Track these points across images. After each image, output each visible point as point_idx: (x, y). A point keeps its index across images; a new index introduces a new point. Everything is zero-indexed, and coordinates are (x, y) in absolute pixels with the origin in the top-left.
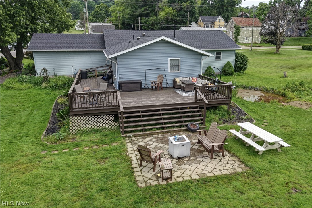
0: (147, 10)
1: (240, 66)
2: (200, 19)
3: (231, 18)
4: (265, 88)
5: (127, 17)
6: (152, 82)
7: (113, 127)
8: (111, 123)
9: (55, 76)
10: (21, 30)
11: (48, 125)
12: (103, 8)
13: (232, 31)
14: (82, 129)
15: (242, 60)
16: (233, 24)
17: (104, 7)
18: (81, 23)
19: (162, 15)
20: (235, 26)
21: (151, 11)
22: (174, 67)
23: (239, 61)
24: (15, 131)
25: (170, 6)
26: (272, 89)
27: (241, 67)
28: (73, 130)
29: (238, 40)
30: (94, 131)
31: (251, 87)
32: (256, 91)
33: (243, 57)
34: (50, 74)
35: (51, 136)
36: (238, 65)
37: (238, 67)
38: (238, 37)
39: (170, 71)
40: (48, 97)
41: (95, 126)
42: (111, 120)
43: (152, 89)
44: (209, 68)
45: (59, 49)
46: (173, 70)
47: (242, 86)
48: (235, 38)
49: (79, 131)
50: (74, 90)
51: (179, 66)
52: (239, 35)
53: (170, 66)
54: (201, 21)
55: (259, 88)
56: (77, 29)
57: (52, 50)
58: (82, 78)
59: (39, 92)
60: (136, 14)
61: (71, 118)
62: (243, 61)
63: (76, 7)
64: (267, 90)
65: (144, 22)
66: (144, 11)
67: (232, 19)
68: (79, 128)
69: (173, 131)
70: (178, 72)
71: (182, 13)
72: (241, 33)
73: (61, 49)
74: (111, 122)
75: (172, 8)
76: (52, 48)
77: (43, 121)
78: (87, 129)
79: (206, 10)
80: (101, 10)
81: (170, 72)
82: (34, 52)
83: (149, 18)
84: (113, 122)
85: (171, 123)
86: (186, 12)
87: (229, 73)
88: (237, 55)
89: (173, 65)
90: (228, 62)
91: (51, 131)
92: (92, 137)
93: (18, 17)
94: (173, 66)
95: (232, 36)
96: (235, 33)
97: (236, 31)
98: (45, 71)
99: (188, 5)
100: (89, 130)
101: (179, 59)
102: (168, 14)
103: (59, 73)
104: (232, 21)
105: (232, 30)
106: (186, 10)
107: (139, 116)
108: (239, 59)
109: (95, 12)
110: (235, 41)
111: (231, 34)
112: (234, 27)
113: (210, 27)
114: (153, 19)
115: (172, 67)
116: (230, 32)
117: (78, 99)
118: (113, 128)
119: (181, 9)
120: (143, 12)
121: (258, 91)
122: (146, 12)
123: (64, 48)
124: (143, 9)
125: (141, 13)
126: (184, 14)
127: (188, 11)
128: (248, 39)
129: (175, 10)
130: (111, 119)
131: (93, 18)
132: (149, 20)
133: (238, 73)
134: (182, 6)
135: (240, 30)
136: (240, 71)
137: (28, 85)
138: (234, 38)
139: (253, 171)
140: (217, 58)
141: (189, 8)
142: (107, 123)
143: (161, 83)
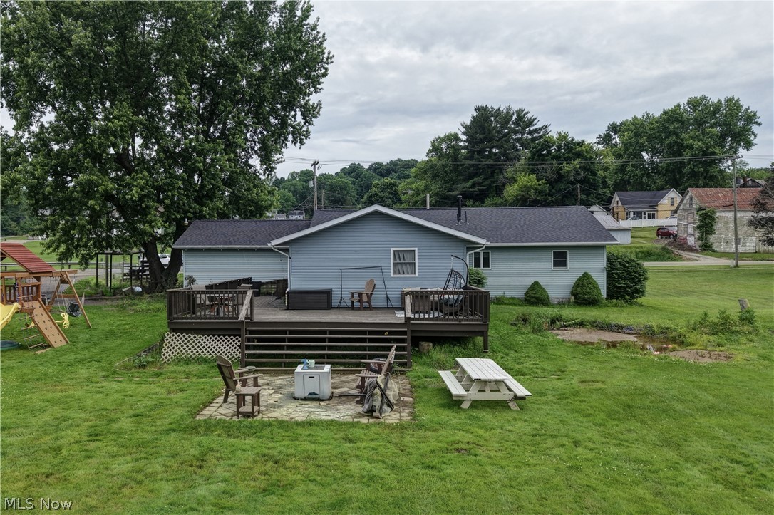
0: (480, 184)
1: (621, 284)
2: (618, 199)
3: (688, 192)
4: (650, 327)
6: (353, 294)
7: (236, 357)
8: (235, 350)
10: (174, 214)
11: (141, 353)
12: (387, 187)
13: (693, 223)
14: (183, 356)
15: (624, 270)
16: (694, 206)
17: (391, 184)
19: (511, 192)
20: (699, 210)
21: (490, 187)
22: (404, 266)
23: (616, 274)
25: (533, 172)
26: (665, 330)
27: (625, 288)
28: (168, 356)
29: (712, 244)
30: (199, 360)
31: (616, 326)
32: (624, 333)
33: (628, 263)
34: (198, 285)
36: (616, 282)
37: (615, 288)
38: (711, 237)
39: (395, 273)
41: (205, 352)
42: (236, 346)
43: (352, 309)
44: (536, 286)
45: (226, 245)
46: (401, 272)
47: (595, 322)
48: (701, 239)
49: (177, 358)
51: (415, 263)
52: (712, 232)
53: (395, 265)
54: (620, 204)
55: (635, 327)
57: (214, 247)
60: (454, 193)
62: (629, 273)
64: (654, 331)
66: (473, 185)
67: (690, 194)
68: (178, 353)
69: (338, 370)
70: (413, 276)
71: (562, 186)
72: (718, 226)
73: (231, 244)
74: (235, 348)
75: (534, 176)
76: (216, 244)
78: (191, 356)
79: (633, 176)
80: (383, 190)
81: (396, 276)
82: (184, 249)
84: (238, 348)
85: (344, 356)
86: (573, 183)
87: (586, 300)
88: (611, 260)
89: (402, 261)
90: (586, 275)
92: (193, 368)
93: (170, 191)
94: (401, 264)
95: (694, 235)
96: (699, 227)
97: (703, 222)
98: (192, 281)
99: (578, 166)
100: (193, 359)
101: (414, 251)
102: (526, 188)
104: (691, 199)
105: (692, 220)
106: (572, 178)
108: (617, 269)
110: (701, 246)
111: (690, 230)
112: (695, 212)
113: (645, 218)
115: (399, 267)
116: (686, 227)
118: (236, 359)
119: (560, 176)
120: (470, 188)
121: (630, 334)
122: (476, 189)
123: (235, 243)
124: (470, 183)
125: (466, 192)
126: (569, 187)
127: (579, 181)
128: (744, 243)
129: (543, 181)
130: (236, 343)
133: (614, 301)
134: (561, 170)
135: (714, 219)
136: (623, 296)
138: (699, 239)
139: (415, 424)
140: (556, 264)
141: (579, 174)
142: (228, 349)
143: (369, 296)
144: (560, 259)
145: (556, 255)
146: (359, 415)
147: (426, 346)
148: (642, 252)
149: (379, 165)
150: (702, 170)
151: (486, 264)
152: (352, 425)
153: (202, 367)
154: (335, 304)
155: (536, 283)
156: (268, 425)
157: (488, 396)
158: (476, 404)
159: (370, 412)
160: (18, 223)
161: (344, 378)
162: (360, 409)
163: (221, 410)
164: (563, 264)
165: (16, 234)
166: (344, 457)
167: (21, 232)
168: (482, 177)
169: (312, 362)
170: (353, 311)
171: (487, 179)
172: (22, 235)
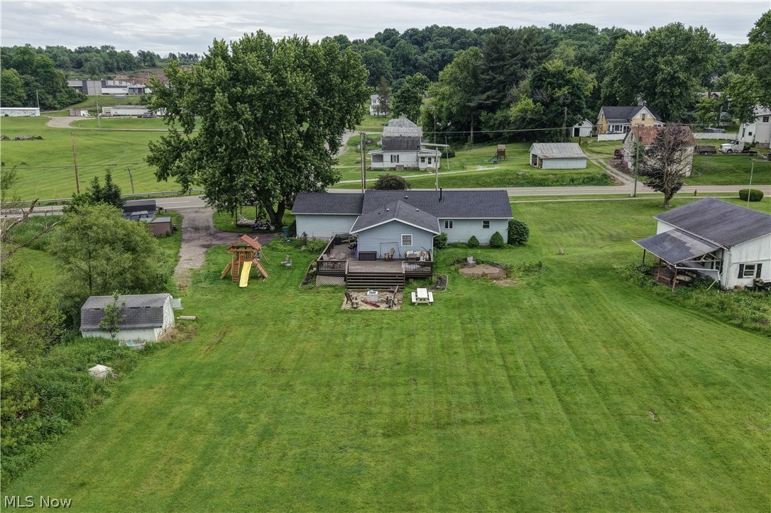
0: (493, 97)
2: (603, 112)
5: (454, 110)
6: (385, 254)
7: (343, 285)
8: (342, 282)
9: (314, 239)
11: (304, 281)
13: (632, 153)
14: (324, 284)
17: (422, 80)
18: (381, 102)
19: (514, 112)
24: (284, 282)
26: (512, 267)
28: (318, 283)
30: (331, 286)
34: (310, 236)
35: (304, 286)
37: (512, 239)
39: (402, 245)
40: (305, 260)
41: (331, 283)
42: (342, 280)
43: (385, 260)
46: (405, 244)
49: (322, 285)
50: (322, 258)
51: (411, 241)
54: (604, 117)
55: (502, 265)
56: (372, 114)
58: (336, 244)
59: (298, 254)
60: (472, 104)
61: (317, 276)
63: (376, 61)
65: (486, 120)
66: (488, 98)
68: (322, 283)
69: (380, 291)
70: (410, 246)
71: (554, 108)
75: (531, 101)
77: (301, 278)
78: (326, 284)
82: (297, 215)
83: (495, 114)
85: (382, 285)
87: (496, 246)
90: (497, 233)
91: (304, 284)
92: (329, 289)
94: (405, 241)
95: (631, 161)
96: (633, 157)
98: (305, 235)
99: (566, 92)
101: (411, 236)
102: (525, 110)
103: (317, 235)
105: (631, 150)
106: (561, 102)
107: (360, 279)
109: (403, 92)
111: (630, 158)
114: (502, 116)
116: (628, 154)
117: (325, 264)
119: (553, 100)
120: (485, 100)
122: (490, 102)
124: (484, 96)
125: (481, 104)
127: (566, 105)
129: (539, 104)
131: (400, 101)
132: (496, 116)
133: (511, 246)
134: (554, 94)
136: (516, 243)
137: (289, 247)
138: (633, 165)
139: (401, 310)
140: (484, 227)
141: (567, 99)
142: (339, 281)
143: (392, 256)
144: (486, 224)
145: (485, 222)
146: (387, 307)
147: (411, 280)
148: (588, 178)
149: (415, 31)
150: (668, 91)
151: (451, 227)
152: (385, 311)
153: (332, 289)
154: (378, 257)
155: (474, 237)
156: (362, 311)
157: (423, 302)
158: (419, 304)
159: (389, 307)
160: (55, 97)
161: (382, 294)
162: (387, 306)
163: (346, 306)
164: (488, 227)
165: (55, 109)
166: (382, 319)
167: (59, 106)
168: (495, 90)
169: (372, 291)
170: (385, 262)
171: (499, 92)
172: (61, 109)
